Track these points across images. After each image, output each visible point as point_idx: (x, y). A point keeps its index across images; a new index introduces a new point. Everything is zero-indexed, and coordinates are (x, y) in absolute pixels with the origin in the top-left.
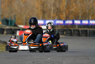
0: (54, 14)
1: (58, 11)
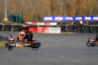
1: (67, 7)
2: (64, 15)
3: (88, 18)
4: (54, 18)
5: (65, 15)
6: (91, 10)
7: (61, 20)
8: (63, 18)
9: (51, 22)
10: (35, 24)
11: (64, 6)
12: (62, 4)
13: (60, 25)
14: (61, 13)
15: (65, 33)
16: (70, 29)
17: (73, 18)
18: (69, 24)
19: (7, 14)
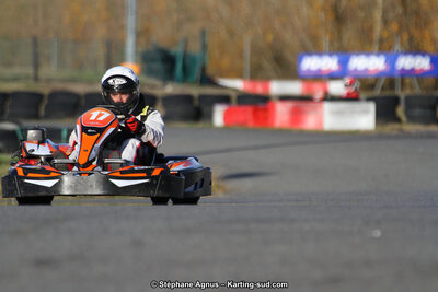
0: (386, 22)
2: (391, 47)
4: (344, 63)
5: (397, 47)
7: (376, 70)
8: (386, 62)
9: (333, 77)
10: (259, 89)
11: (389, 7)
13: (371, 94)
14: (376, 36)
15: (393, 129)
16: (417, 112)
17: (432, 62)
18: (412, 87)
19: (137, 43)
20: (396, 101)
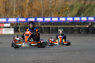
0: (16, 11)
1: (20, 9)
2: (17, 16)
3: (40, 19)
4: (7, 20)
6: (43, 12)
7: (14, 21)
8: (16, 20)
9: (5, 23)
11: (17, 8)
12: (15, 6)
13: (13, 26)
14: (14, 14)
15: (18, 34)
16: (23, 30)
17: (26, 19)
18: (22, 25)
20: (18, 28)
